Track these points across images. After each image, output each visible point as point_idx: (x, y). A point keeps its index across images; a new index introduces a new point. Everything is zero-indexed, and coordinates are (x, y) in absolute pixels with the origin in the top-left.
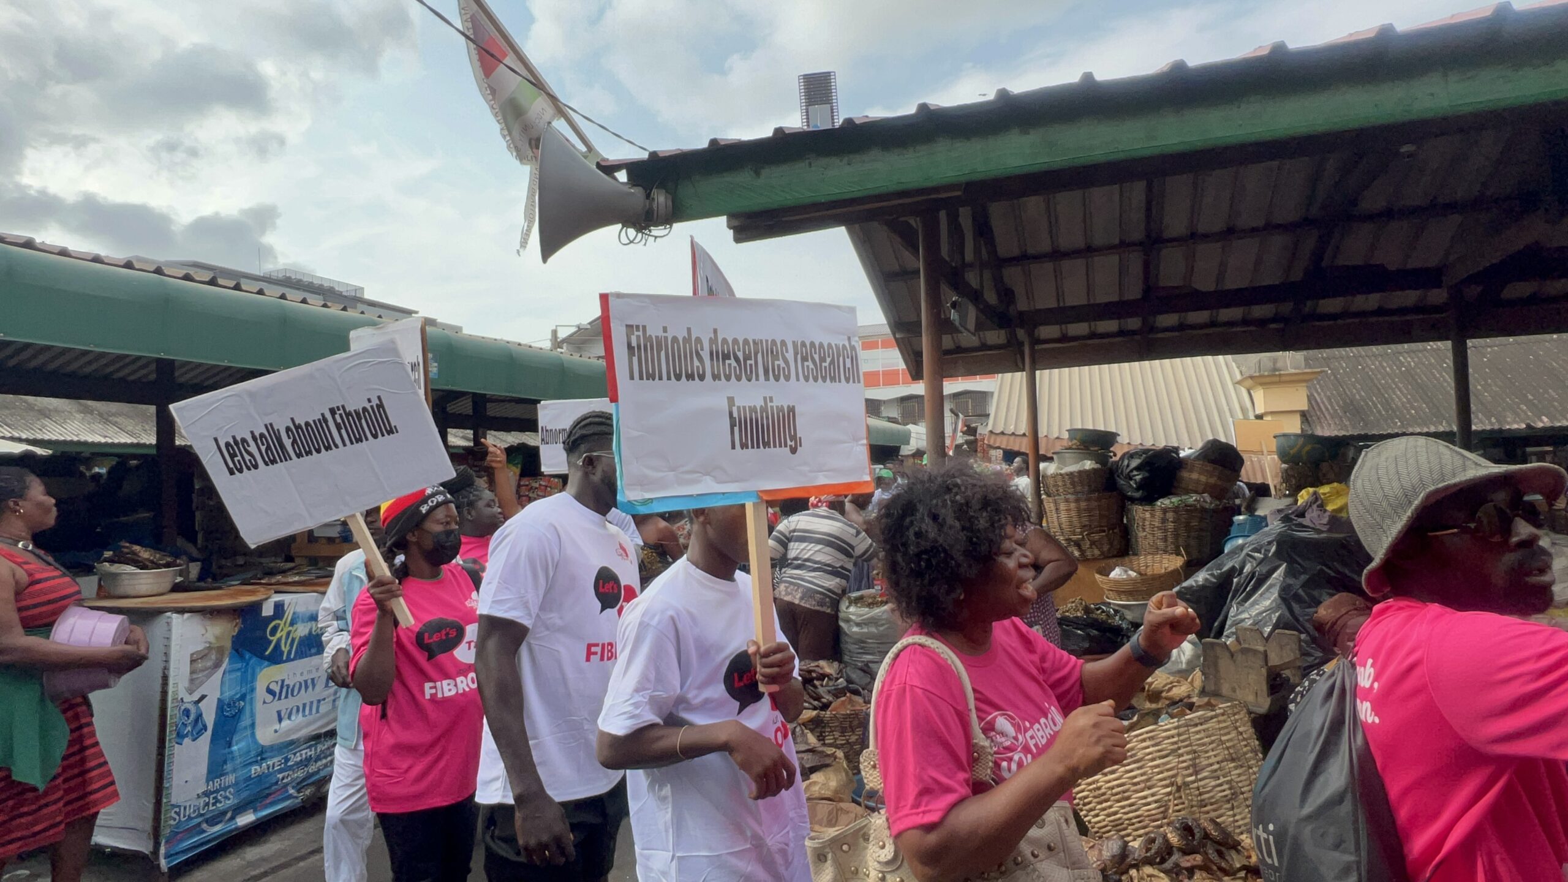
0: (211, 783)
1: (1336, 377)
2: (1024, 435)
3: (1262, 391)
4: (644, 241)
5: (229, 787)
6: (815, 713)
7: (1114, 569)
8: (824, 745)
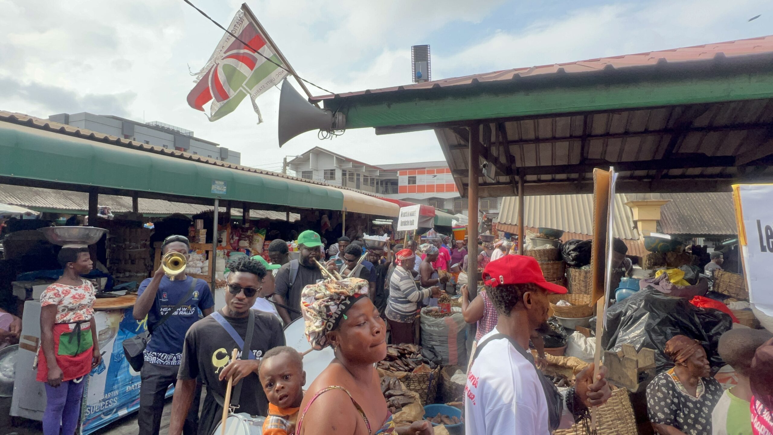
0: (106, 395)
1: (675, 203)
2: (516, 225)
3: (637, 209)
4: (331, 137)
5: (115, 396)
6: (405, 373)
7: (559, 301)
8: (410, 390)
